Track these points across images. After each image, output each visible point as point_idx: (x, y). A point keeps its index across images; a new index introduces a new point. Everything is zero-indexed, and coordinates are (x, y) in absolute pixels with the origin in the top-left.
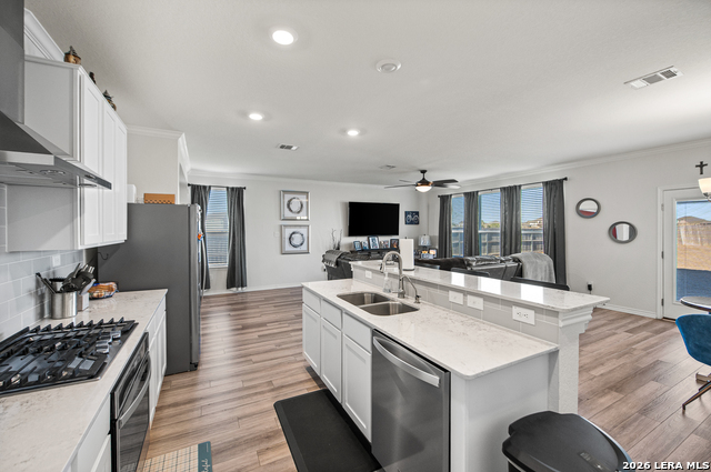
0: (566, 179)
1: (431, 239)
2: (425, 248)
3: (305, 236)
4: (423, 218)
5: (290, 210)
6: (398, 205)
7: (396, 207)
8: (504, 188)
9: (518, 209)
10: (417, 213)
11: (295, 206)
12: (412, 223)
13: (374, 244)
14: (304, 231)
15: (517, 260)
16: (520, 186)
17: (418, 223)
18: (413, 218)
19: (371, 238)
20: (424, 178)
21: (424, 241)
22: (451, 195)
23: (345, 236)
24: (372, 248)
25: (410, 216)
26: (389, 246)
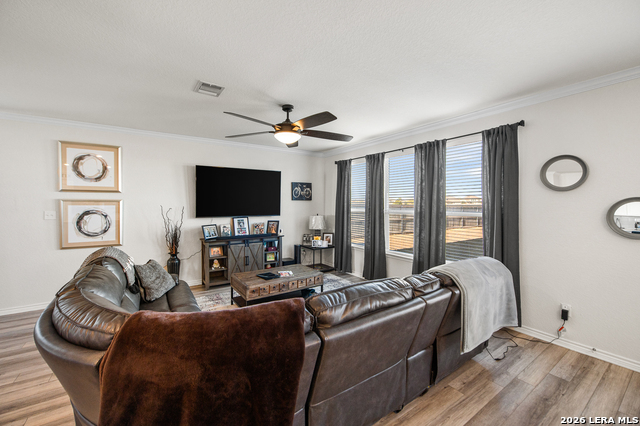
0: (522, 123)
1: (326, 221)
2: (317, 232)
3: (112, 217)
4: (316, 192)
5: (80, 174)
6: (278, 174)
7: (276, 177)
8: (420, 146)
9: (441, 176)
10: (309, 185)
11: (90, 168)
12: (301, 198)
13: (241, 229)
14: (109, 210)
15: (448, 283)
16: (444, 142)
17: (310, 199)
18: (303, 192)
19: (236, 220)
20: (288, 120)
21: (317, 223)
22: (350, 161)
23: (191, 217)
24: (237, 234)
25: (298, 189)
26: (265, 232)
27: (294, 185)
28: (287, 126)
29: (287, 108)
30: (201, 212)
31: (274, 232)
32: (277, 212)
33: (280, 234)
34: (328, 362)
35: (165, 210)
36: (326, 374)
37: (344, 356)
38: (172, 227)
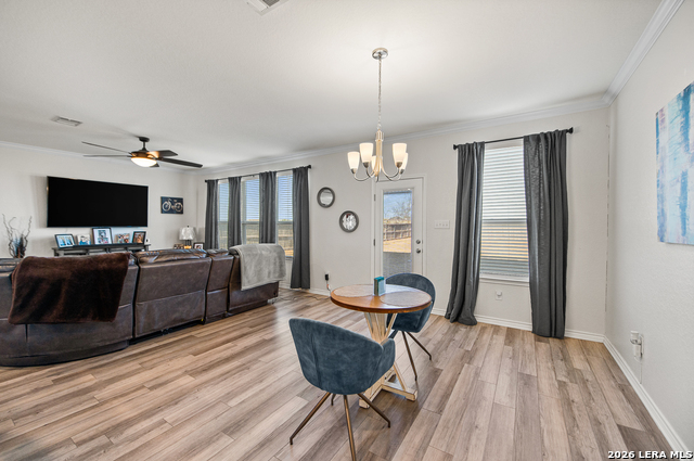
0: (310, 167)
1: (196, 232)
2: (188, 242)
4: (188, 206)
7: (142, 191)
8: (262, 174)
10: (180, 200)
12: (171, 211)
15: (234, 253)
16: (275, 173)
17: (182, 213)
18: (174, 206)
19: (96, 231)
20: (144, 149)
21: (187, 234)
22: (217, 181)
23: (40, 227)
24: (97, 243)
25: (169, 203)
26: (130, 241)
27: (163, 199)
28: (143, 153)
29: (144, 140)
30: (53, 221)
31: (140, 242)
32: (145, 224)
33: (146, 243)
34: (144, 279)
35: (7, 219)
36: (144, 286)
37: (155, 278)
38: (16, 237)
